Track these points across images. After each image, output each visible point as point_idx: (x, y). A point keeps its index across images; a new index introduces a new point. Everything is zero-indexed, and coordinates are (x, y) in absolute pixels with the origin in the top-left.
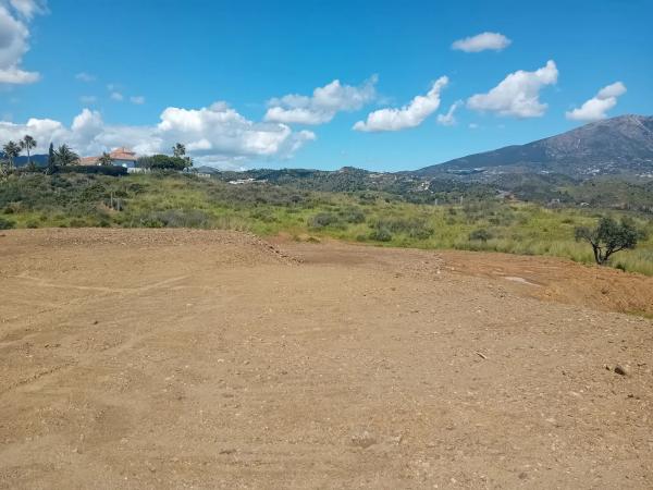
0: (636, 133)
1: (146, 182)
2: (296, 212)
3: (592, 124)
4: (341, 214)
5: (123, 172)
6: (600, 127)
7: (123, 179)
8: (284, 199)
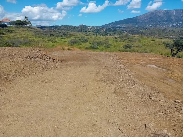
0: (161, 15)
1: (13, 29)
2: (64, 39)
3: (150, 12)
4: (80, 39)
5: (6, 26)
6: (152, 13)
7: (5, 29)
8: (60, 34)
